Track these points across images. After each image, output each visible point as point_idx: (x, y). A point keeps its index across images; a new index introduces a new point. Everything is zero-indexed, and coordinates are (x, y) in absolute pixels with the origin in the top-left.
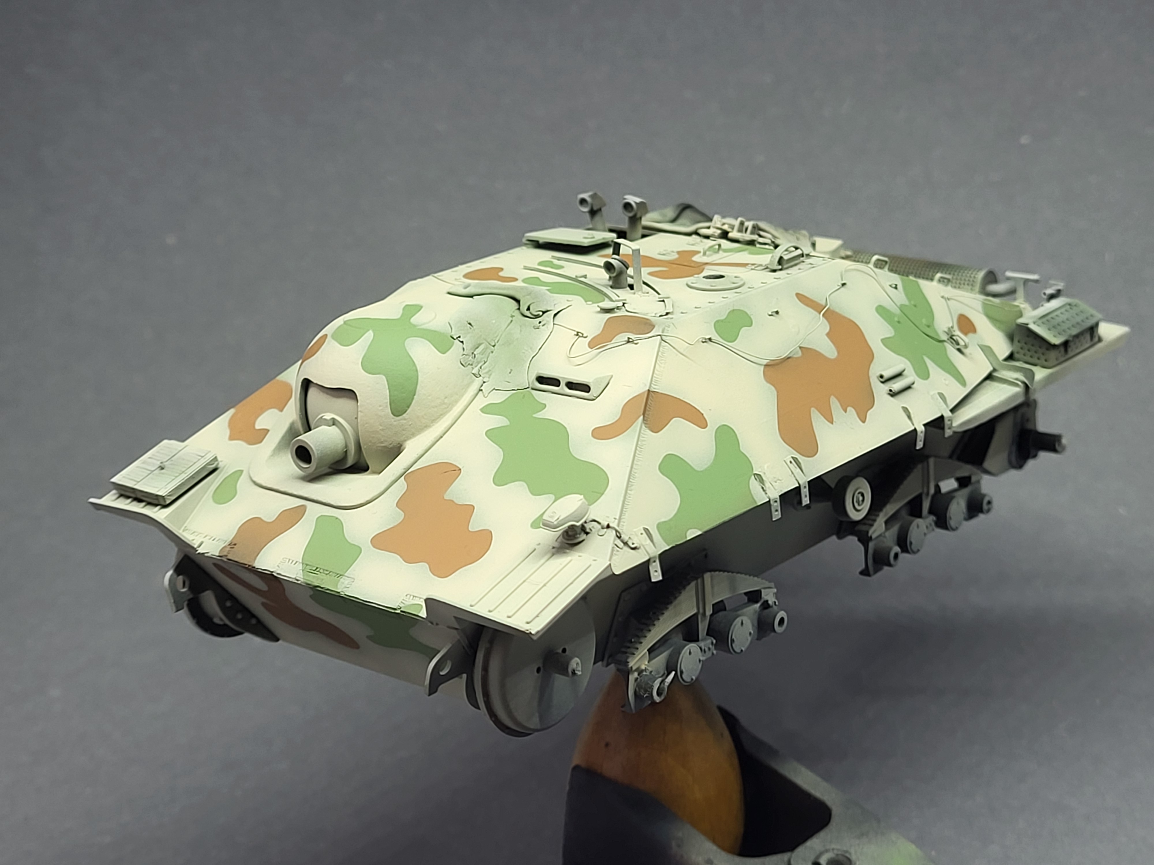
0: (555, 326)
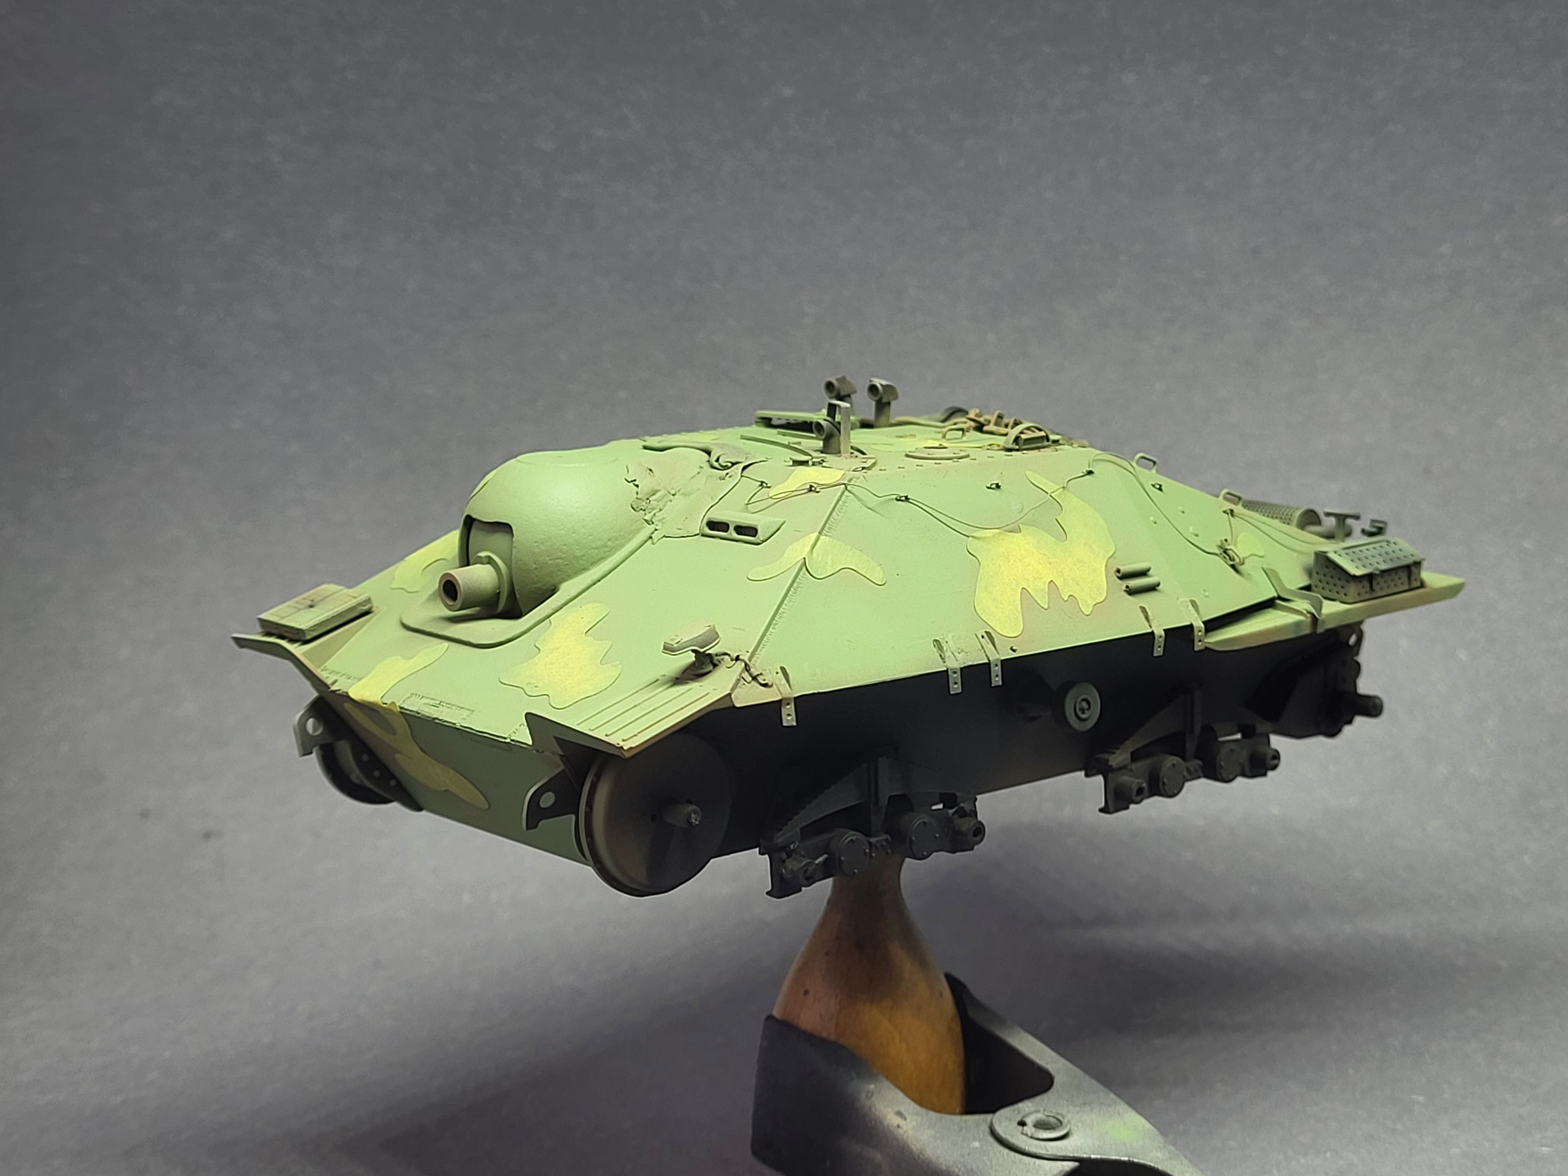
0: (743, 478)
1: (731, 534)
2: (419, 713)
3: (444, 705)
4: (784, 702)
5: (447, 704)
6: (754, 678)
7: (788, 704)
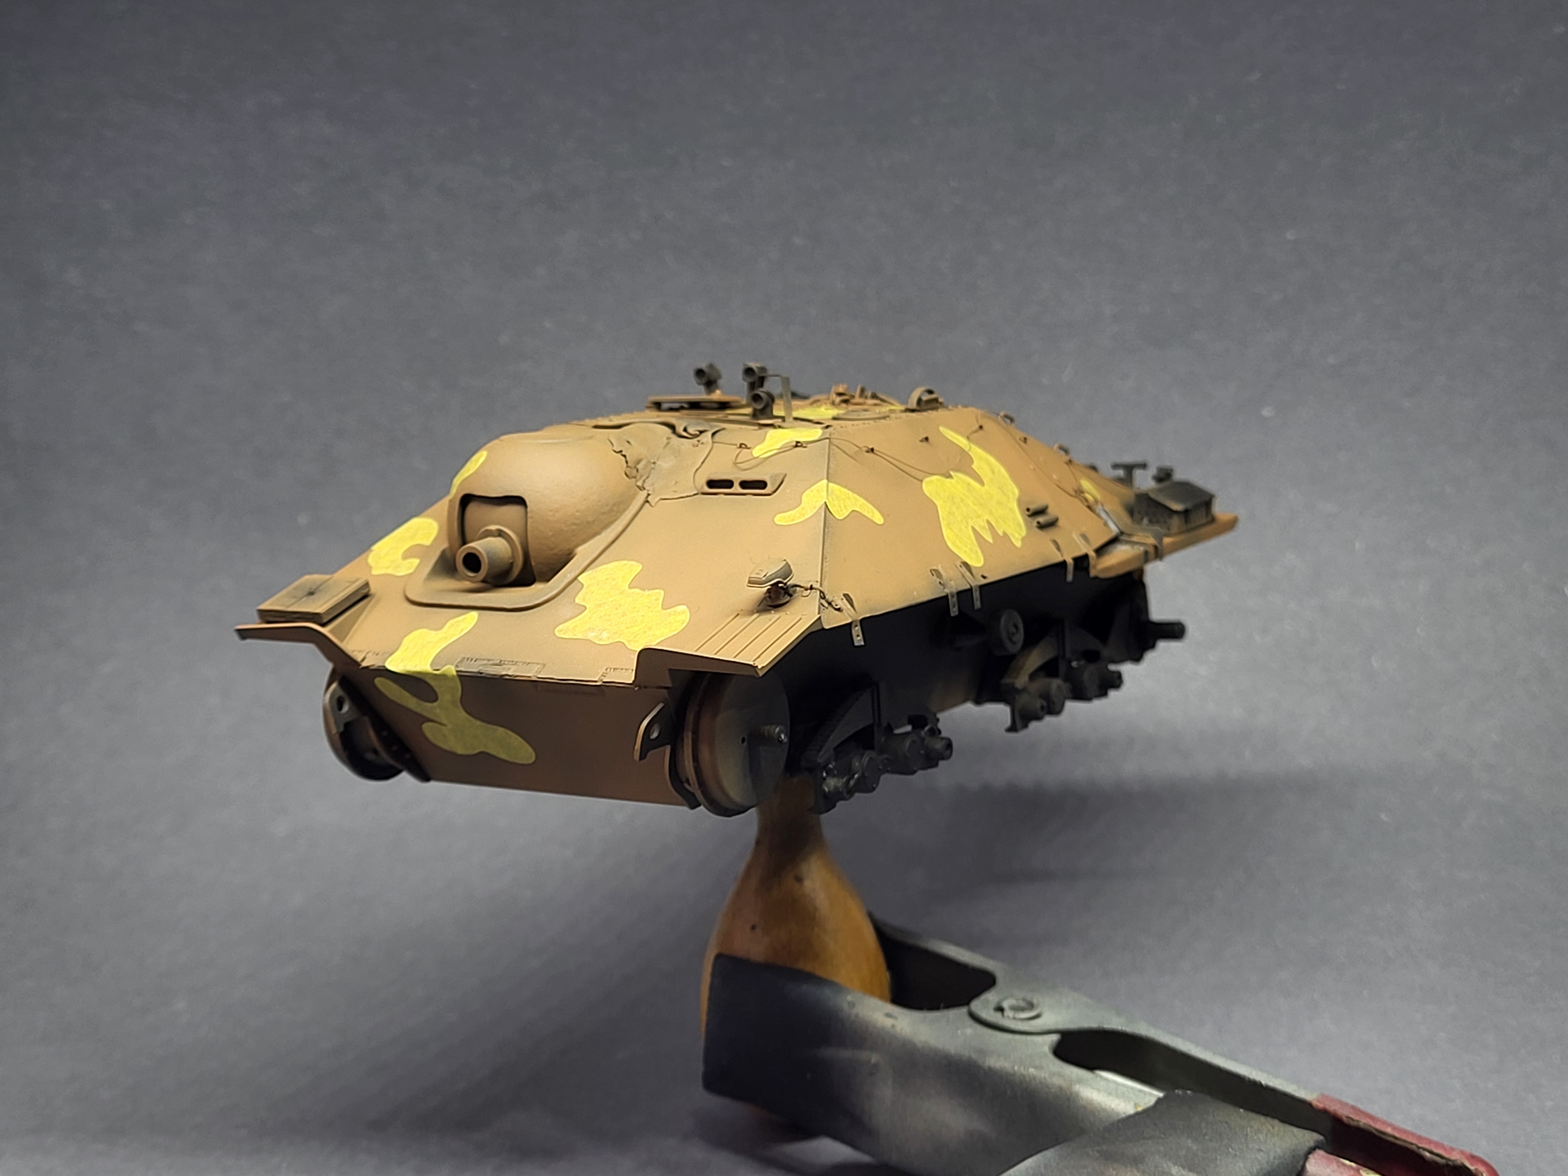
0: (715, 445)
1: (736, 489)
2: (481, 673)
3: (506, 663)
4: (853, 625)
5: (509, 661)
6: (830, 604)
7: (856, 626)
